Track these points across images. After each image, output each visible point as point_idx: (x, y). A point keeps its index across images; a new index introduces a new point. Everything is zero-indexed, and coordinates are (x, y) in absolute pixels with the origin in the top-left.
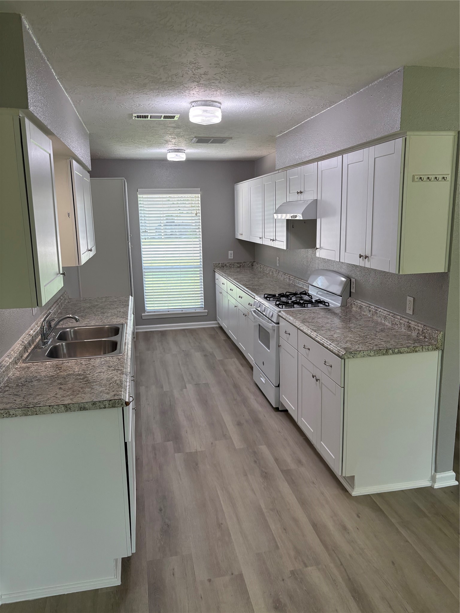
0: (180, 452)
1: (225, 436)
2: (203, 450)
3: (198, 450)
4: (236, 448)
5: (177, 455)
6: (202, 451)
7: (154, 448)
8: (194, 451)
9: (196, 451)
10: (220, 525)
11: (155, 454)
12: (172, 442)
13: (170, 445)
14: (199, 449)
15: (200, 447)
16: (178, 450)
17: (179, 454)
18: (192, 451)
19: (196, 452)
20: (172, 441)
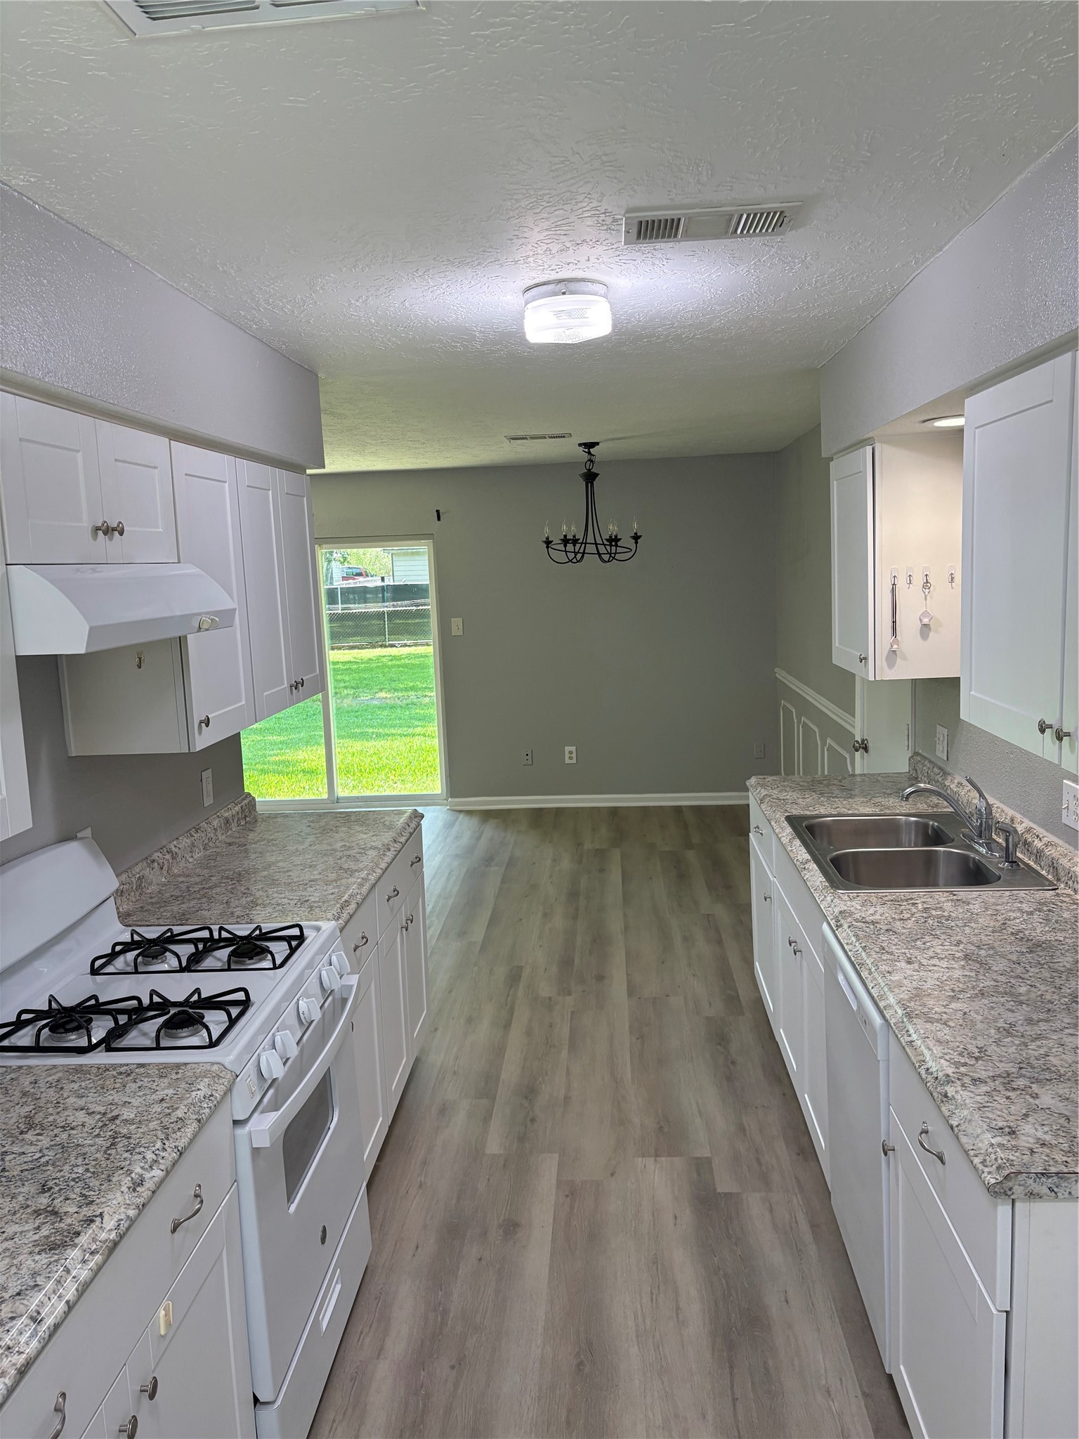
0: (698, 1158)
1: (570, 1192)
2: (640, 1159)
3: (653, 1159)
4: (560, 1156)
5: (705, 1153)
6: (643, 1156)
7: (765, 1180)
8: (663, 1159)
9: (658, 1159)
10: (641, 1037)
11: (758, 1161)
12: (718, 1190)
13: (724, 1183)
14: (650, 1161)
15: (645, 1166)
16: (701, 1166)
17: (699, 1156)
18: (669, 1159)
19: (657, 1155)
20: (719, 1193)
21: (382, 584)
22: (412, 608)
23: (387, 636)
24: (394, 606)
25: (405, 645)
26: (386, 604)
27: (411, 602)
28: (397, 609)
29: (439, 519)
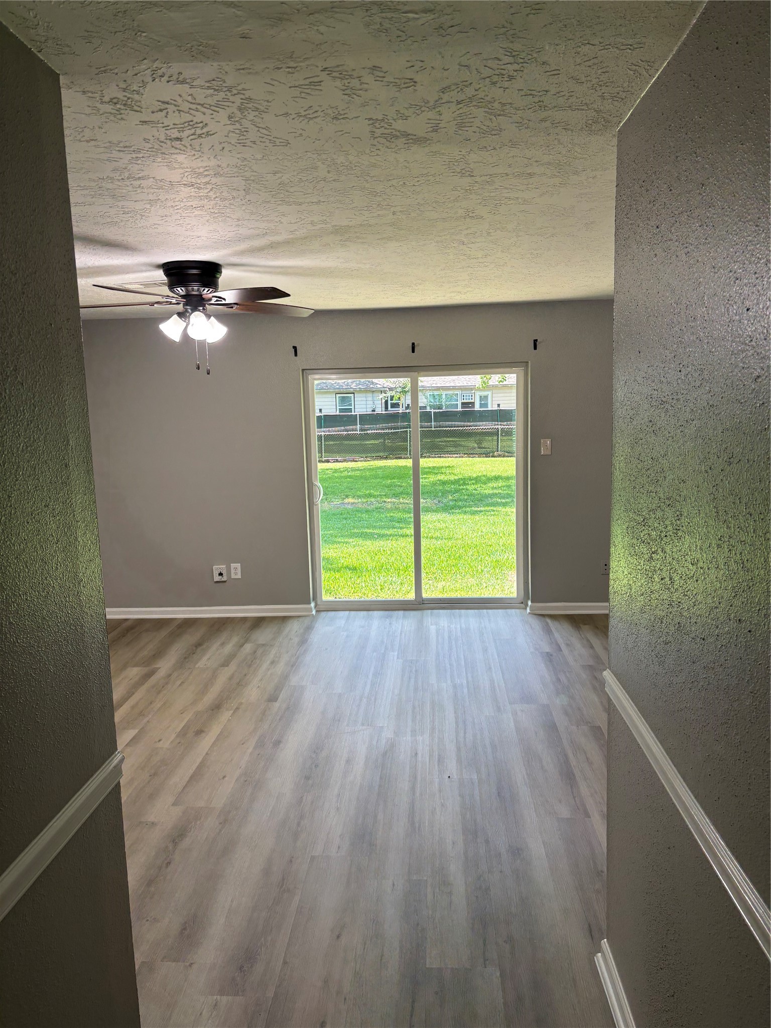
21: (320, 414)
22: (343, 433)
23: (323, 454)
24: (329, 431)
25: (337, 461)
26: (323, 429)
27: (343, 428)
28: (331, 433)
29: (535, 348)
